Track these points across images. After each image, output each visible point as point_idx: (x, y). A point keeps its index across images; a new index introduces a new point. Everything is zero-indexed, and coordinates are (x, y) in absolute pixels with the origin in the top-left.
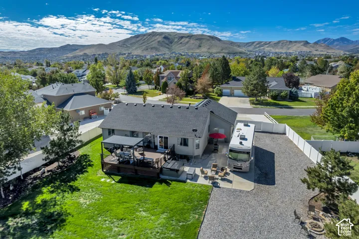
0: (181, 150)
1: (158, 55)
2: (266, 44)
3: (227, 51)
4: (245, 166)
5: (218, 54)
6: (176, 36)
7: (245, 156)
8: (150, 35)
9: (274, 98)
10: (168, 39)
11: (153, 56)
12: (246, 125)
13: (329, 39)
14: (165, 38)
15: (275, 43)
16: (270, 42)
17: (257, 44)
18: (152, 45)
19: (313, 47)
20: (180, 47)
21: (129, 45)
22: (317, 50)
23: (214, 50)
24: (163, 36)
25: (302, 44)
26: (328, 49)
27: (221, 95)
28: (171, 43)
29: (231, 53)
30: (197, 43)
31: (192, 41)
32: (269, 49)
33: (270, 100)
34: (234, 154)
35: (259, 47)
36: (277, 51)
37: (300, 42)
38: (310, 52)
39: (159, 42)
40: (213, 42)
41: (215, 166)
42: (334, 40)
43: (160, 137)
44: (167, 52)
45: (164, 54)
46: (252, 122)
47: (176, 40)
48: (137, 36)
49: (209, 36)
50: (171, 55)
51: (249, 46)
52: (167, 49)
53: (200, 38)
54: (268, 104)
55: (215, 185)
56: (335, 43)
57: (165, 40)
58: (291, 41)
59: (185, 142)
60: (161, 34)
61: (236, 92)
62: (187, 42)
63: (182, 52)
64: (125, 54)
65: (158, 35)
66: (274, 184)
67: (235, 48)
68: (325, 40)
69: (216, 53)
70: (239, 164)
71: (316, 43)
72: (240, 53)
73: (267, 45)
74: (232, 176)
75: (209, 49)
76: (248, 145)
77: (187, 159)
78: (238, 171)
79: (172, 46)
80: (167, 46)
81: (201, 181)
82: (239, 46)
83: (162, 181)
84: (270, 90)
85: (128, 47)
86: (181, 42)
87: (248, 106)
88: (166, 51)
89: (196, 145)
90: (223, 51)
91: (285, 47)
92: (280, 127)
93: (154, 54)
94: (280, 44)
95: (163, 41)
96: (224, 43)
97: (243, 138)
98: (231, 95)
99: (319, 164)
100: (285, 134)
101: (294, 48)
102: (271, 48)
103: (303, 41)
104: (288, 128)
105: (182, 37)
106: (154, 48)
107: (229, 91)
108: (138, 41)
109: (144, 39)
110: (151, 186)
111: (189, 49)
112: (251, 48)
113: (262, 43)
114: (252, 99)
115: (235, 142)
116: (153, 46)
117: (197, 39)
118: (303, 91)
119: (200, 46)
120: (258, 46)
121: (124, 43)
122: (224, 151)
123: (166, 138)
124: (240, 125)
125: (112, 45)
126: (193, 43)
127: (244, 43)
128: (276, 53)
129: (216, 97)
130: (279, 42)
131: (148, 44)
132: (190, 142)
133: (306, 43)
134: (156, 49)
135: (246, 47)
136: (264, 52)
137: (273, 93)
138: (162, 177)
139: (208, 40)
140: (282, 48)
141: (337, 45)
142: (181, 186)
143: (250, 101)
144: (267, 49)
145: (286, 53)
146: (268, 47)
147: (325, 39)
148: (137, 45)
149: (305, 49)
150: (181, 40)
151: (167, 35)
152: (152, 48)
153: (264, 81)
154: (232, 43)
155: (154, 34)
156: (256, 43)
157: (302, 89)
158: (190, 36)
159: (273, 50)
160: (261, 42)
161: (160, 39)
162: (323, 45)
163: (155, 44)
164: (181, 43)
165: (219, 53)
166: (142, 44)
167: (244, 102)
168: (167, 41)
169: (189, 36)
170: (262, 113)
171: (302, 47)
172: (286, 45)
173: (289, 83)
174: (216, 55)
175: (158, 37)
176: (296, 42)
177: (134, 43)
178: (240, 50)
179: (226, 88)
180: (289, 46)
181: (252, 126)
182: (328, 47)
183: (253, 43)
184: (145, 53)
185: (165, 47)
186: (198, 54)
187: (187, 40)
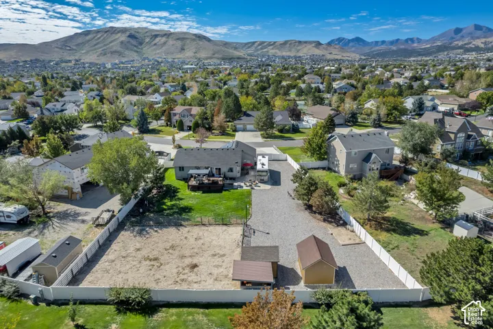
0: (230, 174)
1: (123, 63)
2: (270, 44)
3: (220, 56)
4: (266, 178)
5: (209, 61)
6: (147, 34)
7: (265, 174)
8: (106, 32)
9: (281, 131)
10: (135, 38)
11: (116, 64)
12: (263, 157)
13: (344, 39)
14: (131, 36)
15: (281, 44)
16: (275, 42)
17: (259, 45)
18: (112, 46)
19: (326, 49)
20: (155, 50)
21: (74, 48)
22: (330, 53)
23: (202, 55)
24: (128, 33)
25: (313, 45)
26: (342, 52)
27: (235, 131)
28: (141, 44)
29: (226, 59)
30: (179, 43)
31: (171, 42)
32: (273, 51)
33: (277, 133)
34: (260, 173)
35: (261, 49)
36: (284, 54)
37: (311, 42)
38: (323, 55)
39: (122, 42)
40: (201, 43)
41: (250, 180)
42: (349, 40)
43: (216, 169)
44: (136, 58)
45: (132, 61)
46: (267, 155)
47: (147, 40)
48: (87, 33)
49: (195, 35)
50: (143, 63)
51: (249, 47)
52: (135, 54)
53: (182, 37)
54: (276, 137)
55: (252, 188)
56: (351, 44)
57: (131, 40)
58: (300, 42)
59: (231, 170)
60: (123, 30)
61: (249, 127)
62: (165, 43)
63: (159, 58)
64: (70, 61)
65: (119, 32)
66: (280, 185)
67: (231, 51)
68: (340, 40)
69: (207, 58)
70: (262, 178)
71: (329, 44)
72: (238, 58)
73: (272, 47)
74: (259, 184)
75: (195, 53)
76: (266, 167)
77: (234, 179)
78: (262, 182)
79: (142, 49)
80: (135, 48)
81: (245, 188)
82: (236, 48)
83: (225, 190)
84: (277, 125)
85: (73, 50)
86: (155, 42)
87: (260, 140)
88: (135, 56)
89: (237, 170)
90: (216, 55)
91: (293, 50)
92: (283, 156)
93: (117, 61)
94: (288, 45)
95: (129, 42)
96: (216, 45)
97: (263, 164)
98: (244, 130)
99: (298, 170)
100: (286, 160)
101: (305, 50)
102: (277, 51)
103: (314, 42)
104: (288, 156)
105: (156, 36)
106: (116, 52)
107: (242, 126)
108: (89, 41)
109: (99, 38)
110: (221, 192)
111: (167, 53)
112: (250, 51)
113: (265, 44)
114: (262, 132)
115: (259, 167)
116: (114, 48)
117: (178, 39)
118: (304, 123)
119: (183, 49)
120: (260, 47)
121: (66, 43)
122: (252, 173)
123: (220, 169)
124: (260, 157)
125: (45, 46)
126: (173, 45)
127: (242, 44)
128: (283, 57)
129: (231, 132)
130: (285, 43)
131: (105, 45)
132: (234, 170)
133: (318, 44)
134: (120, 54)
135: (244, 49)
136: (269, 56)
137: (280, 127)
138: (225, 188)
139: (194, 40)
140: (290, 51)
141: (353, 46)
142: (235, 191)
143: (261, 134)
144: (272, 51)
145: (295, 57)
146: (272, 49)
147: (339, 38)
148: (87, 48)
149: (317, 52)
150: (154, 40)
151: (133, 33)
152: (112, 53)
153: (272, 118)
154: (226, 44)
155: (113, 31)
156: (256, 44)
157: (303, 120)
158: (168, 35)
159: (279, 53)
160: (263, 42)
161: (123, 38)
162: (337, 47)
163: (115, 46)
164: (155, 44)
165: (211, 58)
166: (95, 45)
167: (257, 137)
168: (134, 42)
169: (165, 35)
170: (271, 146)
171: (314, 48)
172: (294, 46)
173: (293, 115)
174: (206, 61)
175: (119, 34)
176: (306, 42)
177: (83, 44)
178: (237, 53)
179: (239, 124)
180: (299, 48)
181: (267, 157)
182: (342, 49)
183: (254, 43)
184: (102, 60)
185: (132, 50)
186: (181, 60)
187: (164, 39)
